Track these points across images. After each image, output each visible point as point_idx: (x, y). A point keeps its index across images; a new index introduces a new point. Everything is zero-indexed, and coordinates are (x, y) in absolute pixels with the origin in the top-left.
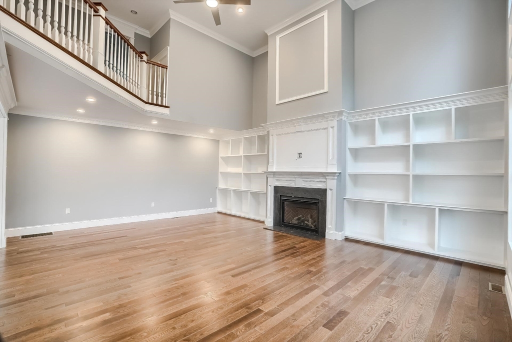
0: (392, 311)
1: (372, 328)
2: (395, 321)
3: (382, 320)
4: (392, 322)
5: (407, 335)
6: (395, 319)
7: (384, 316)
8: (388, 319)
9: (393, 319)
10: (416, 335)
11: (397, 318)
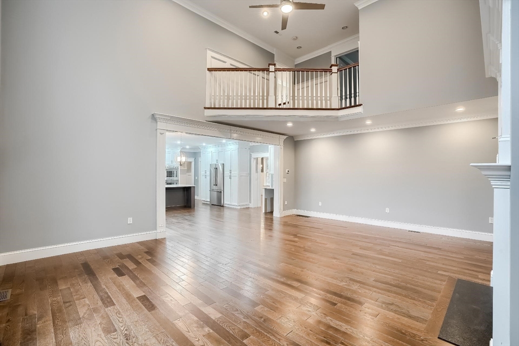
0: (128, 343)
1: (120, 317)
2: (112, 336)
3: (122, 329)
4: (113, 334)
5: (91, 336)
6: (115, 338)
7: (126, 332)
8: (120, 333)
9: (116, 337)
10: (83, 342)
11: (115, 340)
